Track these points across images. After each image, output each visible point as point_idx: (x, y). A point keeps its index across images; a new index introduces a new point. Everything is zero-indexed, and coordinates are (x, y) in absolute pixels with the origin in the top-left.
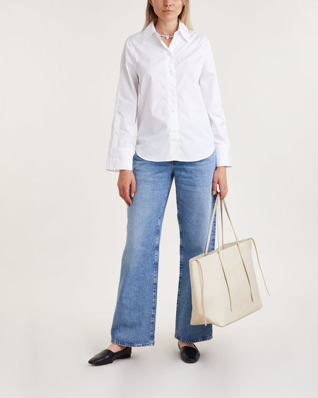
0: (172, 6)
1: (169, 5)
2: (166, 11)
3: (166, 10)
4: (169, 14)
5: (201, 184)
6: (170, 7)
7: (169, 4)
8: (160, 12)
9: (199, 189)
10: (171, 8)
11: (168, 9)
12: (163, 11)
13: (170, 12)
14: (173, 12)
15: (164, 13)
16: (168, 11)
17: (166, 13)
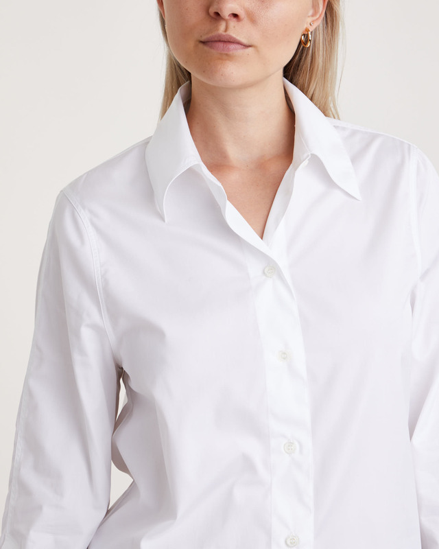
0: (245, 21)
1: (227, 13)
2: (214, 44)
3: (213, 35)
4: (228, 57)
6: (233, 22)
7: (228, 8)
8: (192, 44)
10: (237, 31)
11: (226, 30)
12: (203, 43)
13: (232, 46)
14: (250, 49)
15: (206, 48)
16: (225, 42)
17: (213, 52)
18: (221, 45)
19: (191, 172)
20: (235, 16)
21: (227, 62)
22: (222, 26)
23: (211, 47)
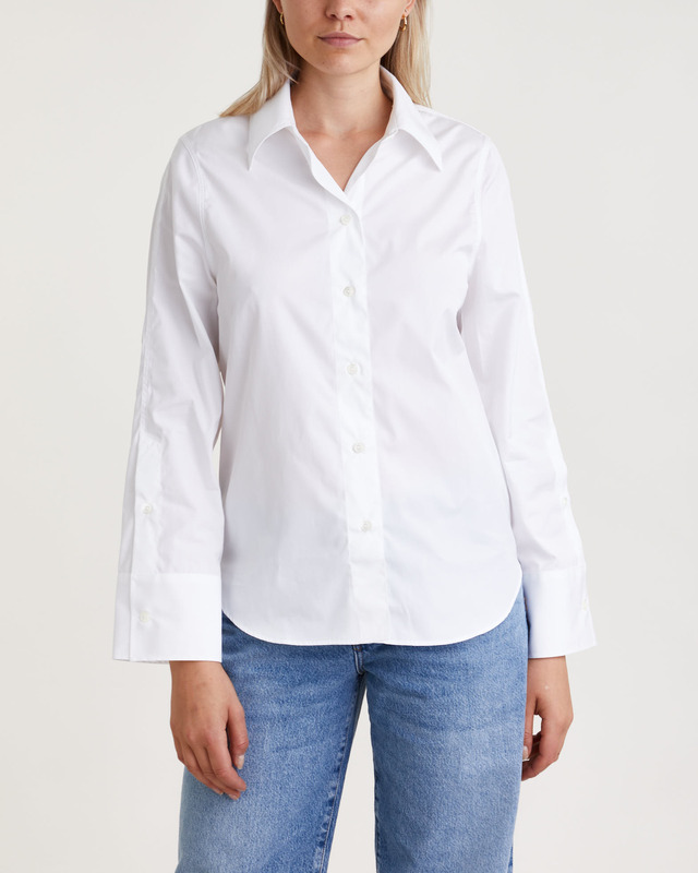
0: (357, 21)
1: (342, 15)
2: (331, 40)
3: (331, 32)
4: (344, 51)
5: (462, 721)
6: (347, 23)
7: (344, 10)
8: (310, 40)
9: (452, 738)
10: (350, 29)
11: (342, 29)
12: (322, 39)
13: (347, 41)
14: (362, 42)
15: (324, 44)
16: (340, 38)
17: (331, 47)
18: (338, 41)
19: (285, 131)
20: (348, 16)
21: (343, 55)
22: (338, 26)
23: (330, 43)
